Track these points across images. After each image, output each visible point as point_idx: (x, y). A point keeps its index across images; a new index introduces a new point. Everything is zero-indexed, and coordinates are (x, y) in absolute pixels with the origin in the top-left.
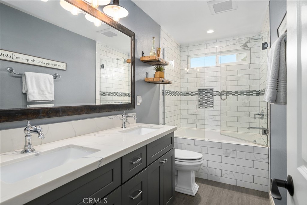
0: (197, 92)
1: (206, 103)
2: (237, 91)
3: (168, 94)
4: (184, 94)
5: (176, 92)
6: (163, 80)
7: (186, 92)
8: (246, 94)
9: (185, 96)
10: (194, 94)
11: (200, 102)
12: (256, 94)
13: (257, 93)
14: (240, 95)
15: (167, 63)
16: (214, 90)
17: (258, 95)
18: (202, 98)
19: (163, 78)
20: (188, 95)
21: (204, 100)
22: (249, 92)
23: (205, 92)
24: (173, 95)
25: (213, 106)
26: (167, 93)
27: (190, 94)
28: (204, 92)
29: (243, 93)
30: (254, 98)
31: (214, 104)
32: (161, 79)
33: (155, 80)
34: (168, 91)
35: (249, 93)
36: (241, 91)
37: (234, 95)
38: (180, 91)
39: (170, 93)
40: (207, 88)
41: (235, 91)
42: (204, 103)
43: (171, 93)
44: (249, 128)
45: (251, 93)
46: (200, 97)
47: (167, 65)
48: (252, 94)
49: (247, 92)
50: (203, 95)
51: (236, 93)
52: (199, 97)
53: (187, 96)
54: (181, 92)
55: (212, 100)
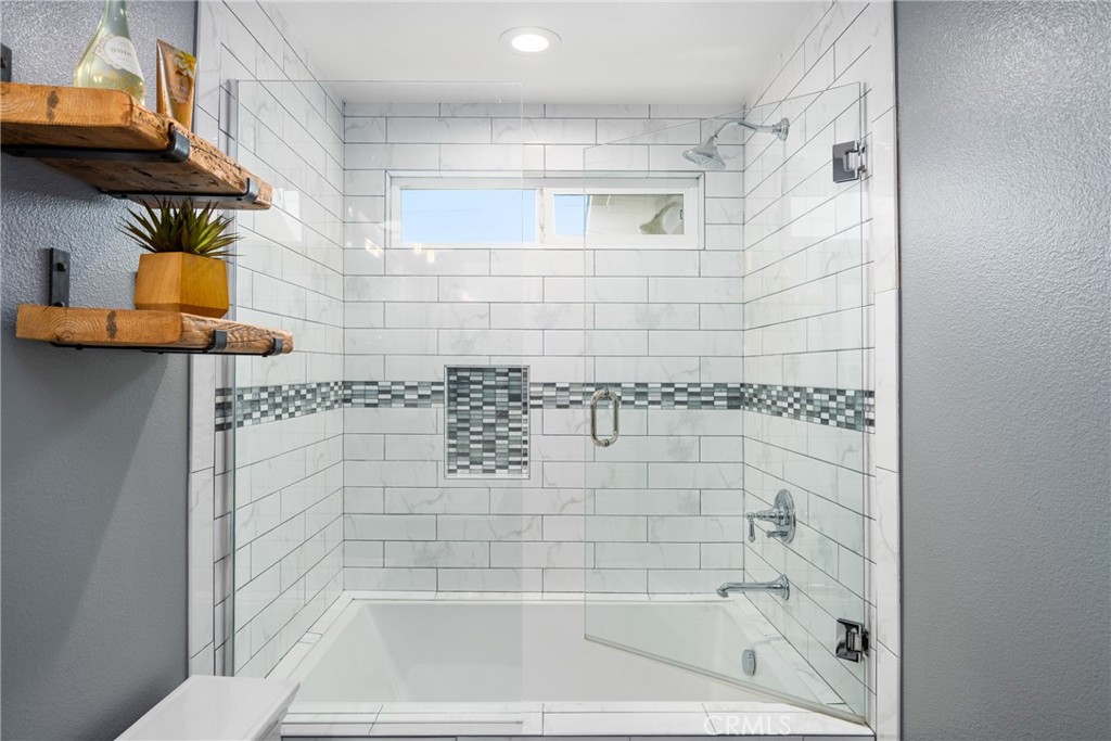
0: (442, 384)
1: (490, 446)
2: (645, 385)
3: (264, 414)
4: (364, 396)
5: (312, 391)
6: (213, 335)
7: (376, 383)
8: (685, 399)
9: (367, 405)
10: (421, 397)
11: (454, 442)
12: (729, 399)
13: (730, 395)
14: (658, 403)
15: (253, 190)
16: (532, 378)
17: (738, 407)
18: (466, 421)
19: (221, 313)
20: (388, 403)
21: (480, 429)
22: (698, 390)
23: (485, 387)
24: (298, 408)
25: (525, 463)
26: (255, 403)
27: (402, 397)
28: (480, 383)
29: (672, 394)
30: (720, 418)
31: (534, 455)
32: (197, 326)
33: (132, 329)
34: (264, 389)
35: (697, 397)
36: (664, 385)
37: (633, 403)
38: (340, 379)
39: (278, 400)
40: (495, 362)
41: (637, 385)
42: (480, 446)
43: (285, 399)
44: (724, 592)
45: (707, 394)
46: (455, 412)
47: (255, 203)
48: (712, 399)
49: (690, 390)
50: (472, 400)
51: (638, 395)
52: (450, 412)
53: (382, 410)
54: (347, 385)
55: (519, 429)
